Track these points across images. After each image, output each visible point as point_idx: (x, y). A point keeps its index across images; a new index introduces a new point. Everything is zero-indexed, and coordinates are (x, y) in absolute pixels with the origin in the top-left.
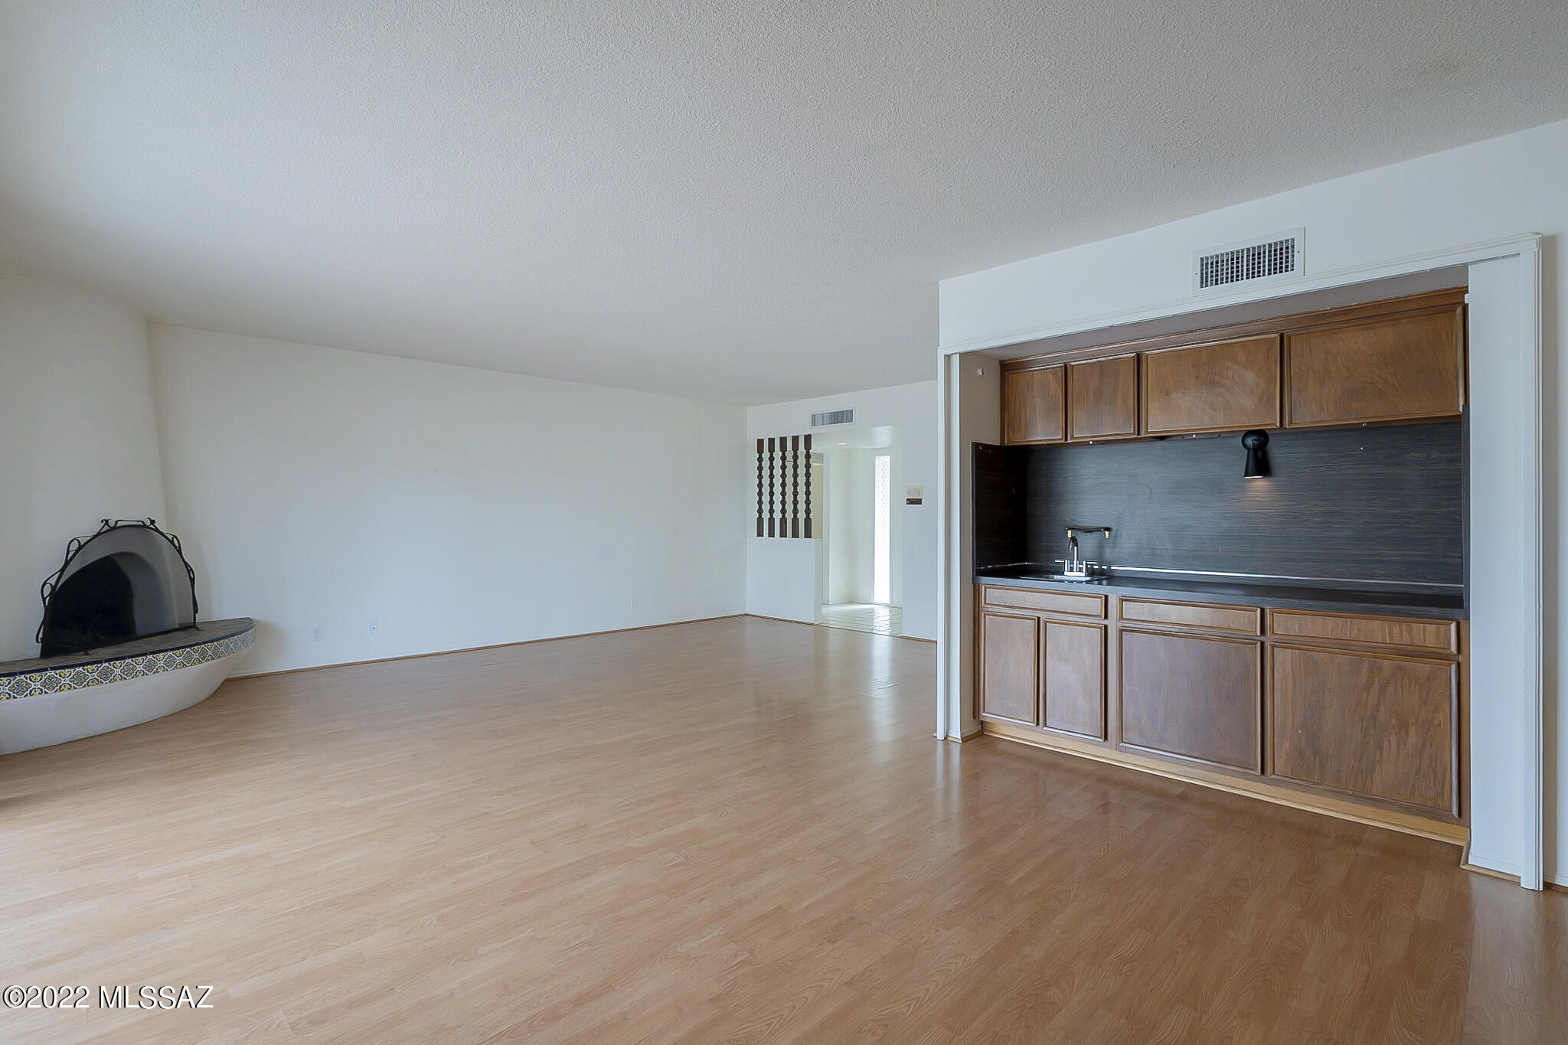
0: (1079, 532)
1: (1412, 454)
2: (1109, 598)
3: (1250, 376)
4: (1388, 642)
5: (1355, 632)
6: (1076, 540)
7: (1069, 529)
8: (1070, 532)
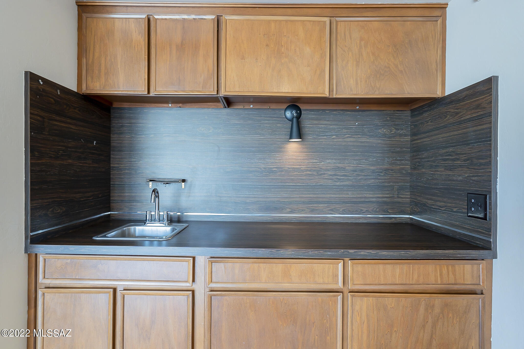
0: (159, 184)
1: (382, 130)
2: (196, 259)
3: (308, 50)
4: (439, 283)
5: (416, 276)
6: (158, 193)
7: (151, 181)
8: (151, 183)
